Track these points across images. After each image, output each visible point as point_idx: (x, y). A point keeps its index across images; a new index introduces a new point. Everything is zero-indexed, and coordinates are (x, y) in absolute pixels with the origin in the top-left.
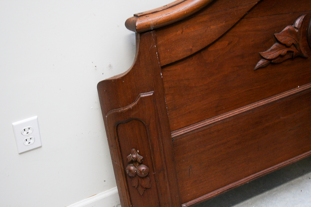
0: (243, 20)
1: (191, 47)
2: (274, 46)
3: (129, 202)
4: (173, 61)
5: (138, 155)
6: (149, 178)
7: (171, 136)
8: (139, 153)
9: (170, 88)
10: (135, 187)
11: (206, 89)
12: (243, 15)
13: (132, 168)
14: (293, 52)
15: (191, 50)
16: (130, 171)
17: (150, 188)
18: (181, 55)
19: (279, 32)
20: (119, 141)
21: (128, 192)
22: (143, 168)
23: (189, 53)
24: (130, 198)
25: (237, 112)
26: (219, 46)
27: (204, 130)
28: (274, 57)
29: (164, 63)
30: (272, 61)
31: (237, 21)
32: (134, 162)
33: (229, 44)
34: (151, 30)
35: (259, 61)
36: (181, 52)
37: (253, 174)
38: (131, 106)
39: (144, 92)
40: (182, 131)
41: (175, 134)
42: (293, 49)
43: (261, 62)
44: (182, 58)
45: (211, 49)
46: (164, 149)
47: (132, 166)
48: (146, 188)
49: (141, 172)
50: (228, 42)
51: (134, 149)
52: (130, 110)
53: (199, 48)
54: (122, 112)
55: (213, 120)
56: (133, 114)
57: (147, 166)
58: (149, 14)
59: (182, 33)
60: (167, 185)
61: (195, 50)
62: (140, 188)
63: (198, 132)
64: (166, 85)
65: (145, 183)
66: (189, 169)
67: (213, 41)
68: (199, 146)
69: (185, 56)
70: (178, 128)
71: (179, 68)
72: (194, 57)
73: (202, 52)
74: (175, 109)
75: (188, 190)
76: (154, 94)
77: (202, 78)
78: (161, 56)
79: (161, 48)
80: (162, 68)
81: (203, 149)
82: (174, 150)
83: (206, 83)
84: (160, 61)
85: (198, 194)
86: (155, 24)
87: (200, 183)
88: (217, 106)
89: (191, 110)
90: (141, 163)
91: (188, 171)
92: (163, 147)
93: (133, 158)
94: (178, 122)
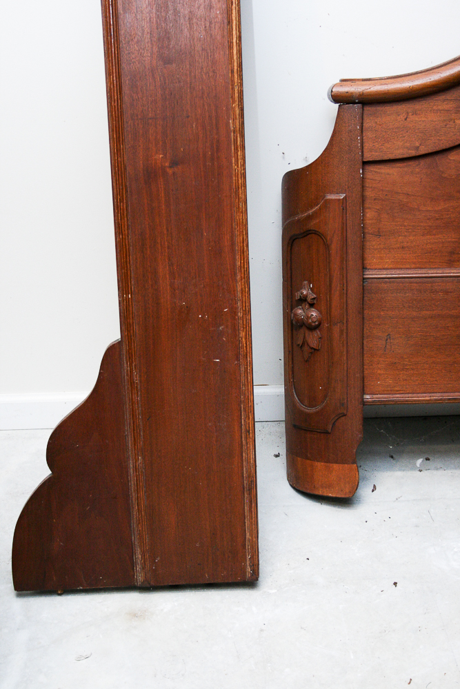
1: (418, 145)
3: (290, 373)
4: (386, 158)
5: (310, 291)
6: (319, 333)
7: (363, 275)
8: (311, 289)
9: (375, 199)
10: (299, 345)
11: (437, 219)
13: (300, 311)
15: (417, 148)
16: (296, 315)
17: (318, 350)
18: (399, 154)
20: (291, 269)
21: (291, 356)
22: (314, 313)
23: (413, 153)
24: (293, 367)
27: (423, 283)
29: (369, 156)
32: (303, 300)
34: (354, 103)
36: (398, 149)
38: (310, 212)
39: (331, 193)
40: (385, 273)
41: (369, 274)
44: (401, 157)
46: (347, 289)
47: (300, 309)
48: (315, 349)
49: (308, 318)
51: (307, 283)
52: (309, 218)
53: (430, 149)
54: (298, 220)
55: (440, 271)
56: (312, 225)
57: (320, 312)
58: (358, 80)
59: (406, 119)
60: (345, 350)
61: (423, 151)
62: (306, 348)
63: (411, 283)
64: (368, 193)
65: (313, 339)
66: (387, 340)
68: (409, 307)
69: (405, 156)
70: (380, 267)
71: (395, 174)
72: (422, 162)
73: (437, 158)
74: (378, 234)
75: (380, 374)
76: (345, 198)
77: (432, 199)
78: (366, 146)
79: (368, 135)
80: (365, 163)
81: (414, 314)
82: (366, 298)
83: (437, 209)
84: (362, 152)
85: (396, 389)
86: (362, 95)
87: (403, 369)
88: (452, 253)
89: (405, 244)
90: (312, 305)
91: (384, 342)
92: (347, 286)
93: (302, 293)
94: (381, 258)
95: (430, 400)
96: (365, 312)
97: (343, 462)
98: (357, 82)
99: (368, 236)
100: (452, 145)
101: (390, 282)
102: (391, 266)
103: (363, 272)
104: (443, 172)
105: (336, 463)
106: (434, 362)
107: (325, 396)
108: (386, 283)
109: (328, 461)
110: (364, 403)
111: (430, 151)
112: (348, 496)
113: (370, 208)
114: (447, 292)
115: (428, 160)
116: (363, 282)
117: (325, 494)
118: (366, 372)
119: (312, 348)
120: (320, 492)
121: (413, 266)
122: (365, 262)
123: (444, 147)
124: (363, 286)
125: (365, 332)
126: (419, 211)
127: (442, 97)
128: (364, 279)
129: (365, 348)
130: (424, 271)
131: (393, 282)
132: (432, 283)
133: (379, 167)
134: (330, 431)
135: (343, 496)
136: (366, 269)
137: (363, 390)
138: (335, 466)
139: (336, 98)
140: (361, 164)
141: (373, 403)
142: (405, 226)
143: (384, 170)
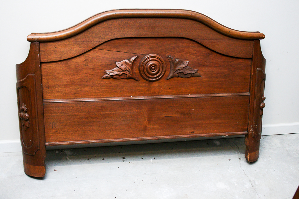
0: (95, 50)
1: (60, 56)
2: (115, 69)
3: (21, 134)
4: (49, 61)
5: (25, 107)
7: (43, 102)
9: (46, 75)
10: (23, 125)
11: (69, 82)
12: (94, 46)
13: (22, 114)
14: (127, 75)
15: (60, 58)
16: (20, 115)
17: (29, 127)
18: (54, 60)
19: (119, 62)
20: (19, 99)
21: (21, 129)
22: (26, 115)
23: (59, 59)
24: (22, 132)
25: (87, 100)
26: (78, 60)
27: (65, 104)
28: (114, 74)
29: (42, 61)
30: (113, 77)
31: (90, 49)
32: (23, 110)
33: (85, 61)
34: (36, 42)
35: (104, 75)
36: (54, 58)
37: (95, 140)
39: (30, 73)
40: (51, 101)
41: (45, 101)
42: (127, 73)
43: (106, 76)
45: (74, 60)
46: (37, 107)
50: (84, 59)
51: (23, 104)
52: (23, 81)
53: (65, 58)
54: (20, 82)
57: (29, 114)
59: (55, 48)
60: (37, 127)
61: (62, 59)
62: (25, 127)
63: (61, 104)
64: (43, 73)
65: (27, 123)
67: (74, 56)
68: (60, 112)
69: (56, 60)
70: (49, 98)
71: (53, 66)
72: (62, 62)
73: (68, 61)
74: (48, 87)
75: (51, 135)
76: (35, 75)
77: (67, 75)
78: (42, 57)
79: (42, 53)
80: (41, 63)
81: (62, 115)
82: (44, 110)
83: (69, 78)
84: (40, 59)
85: (57, 140)
86: (38, 39)
87: (59, 134)
88: (75, 93)
89: (58, 91)
90: (26, 112)
91: (52, 125)
92: (37, 106)
93: (22, 108)
94: (50, 96)
95: (69, 144)
96: (44, 114)
97: (39, 165)
98: (37, 35)
99: (44, 88)
100: (72, 57)
101: (53, 104)
102: (53, 98)
103: (43, 100)
104: (70, 66)
105: (37, 166)
106: (70, 131)
107: (32, 143)
108: (51, 104)
109: (34, 165)
110: (46, 146)
111: (65, 59)
112: (42, 177)
113: (44, 78)
114: (73, 107)
115: (65, 62)
116: (43, 104)
117: (34, 176)
118: (46, 135)
119: (27, 127)
120: (33, 176)
121: (61, 98)
122: (44, 97)
123: (70, 57)
124: (43, 106)
125: (45, 121)
126: (62, 79)
127: (68, 40)
128: (43, 103)
129: (45, 127)
130: (65, 100)
131: (54, 104)
132: (68, 104)
133: (47, 64)
134: (34, 155)
135: (41, 177)
136: (44, 99)
137: (45, 141)
138: (37, 167)
139: (29, 40)
140: (40, 63)
141: (49, 145)
142: (58, 84)
143: (49, 65)
